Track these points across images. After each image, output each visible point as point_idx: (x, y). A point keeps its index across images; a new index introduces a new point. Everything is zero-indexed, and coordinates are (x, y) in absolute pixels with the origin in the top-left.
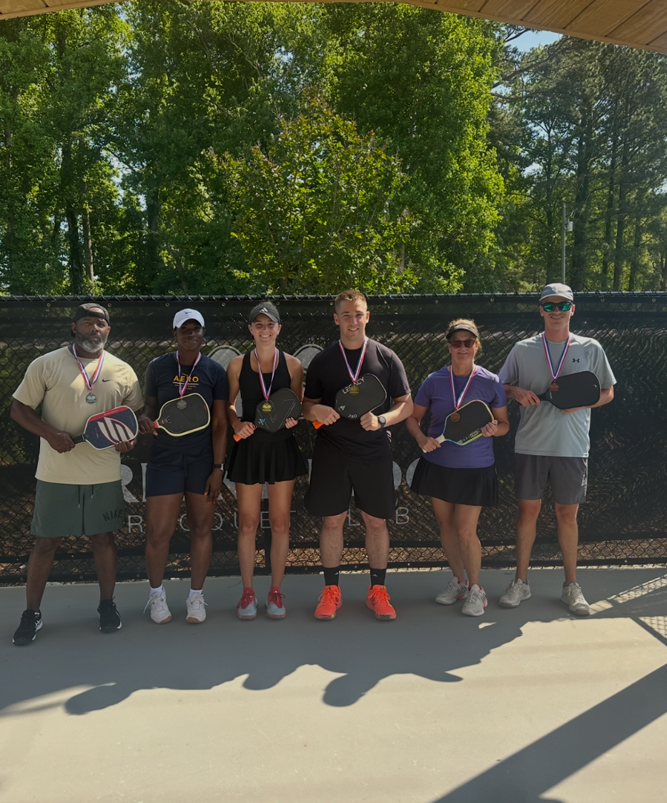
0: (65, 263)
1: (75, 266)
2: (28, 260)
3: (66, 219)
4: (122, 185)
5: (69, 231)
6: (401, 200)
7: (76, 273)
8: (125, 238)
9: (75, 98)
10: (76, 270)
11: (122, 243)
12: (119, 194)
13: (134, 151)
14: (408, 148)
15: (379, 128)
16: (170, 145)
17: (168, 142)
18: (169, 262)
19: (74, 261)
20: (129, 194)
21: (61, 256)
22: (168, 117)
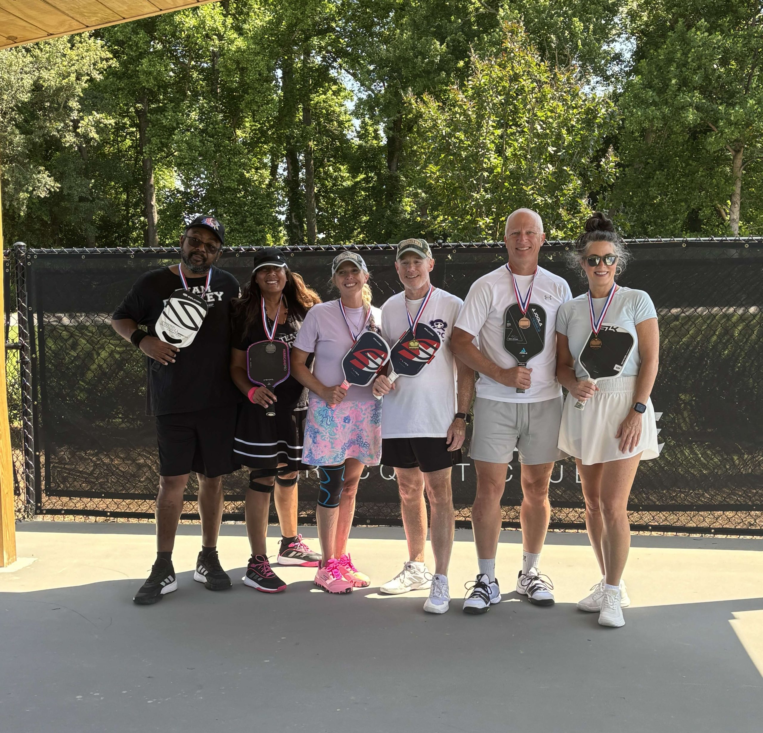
0: (283, 218)
1: (294, 221)
2: (236, 215)
3: (285, 160)
4: (356, 114)
5: (288, 176)
6: (732, 118)
7: (295, 230)
8: (357, 183)
9: (298, 4)
10: (296, 227)
11: (352, 191)
12: (352, 125)
13: (372, 67)
14: (744, 46)
15: (703, 20)
16: (417, 58)
17: (414, 54)
18: (412, 213)
19: (293, 214)
20: (364, 125)
21: (277, 209)
22: (415, 22)
